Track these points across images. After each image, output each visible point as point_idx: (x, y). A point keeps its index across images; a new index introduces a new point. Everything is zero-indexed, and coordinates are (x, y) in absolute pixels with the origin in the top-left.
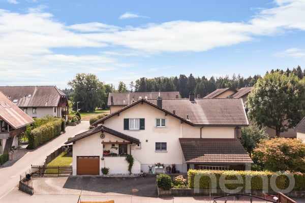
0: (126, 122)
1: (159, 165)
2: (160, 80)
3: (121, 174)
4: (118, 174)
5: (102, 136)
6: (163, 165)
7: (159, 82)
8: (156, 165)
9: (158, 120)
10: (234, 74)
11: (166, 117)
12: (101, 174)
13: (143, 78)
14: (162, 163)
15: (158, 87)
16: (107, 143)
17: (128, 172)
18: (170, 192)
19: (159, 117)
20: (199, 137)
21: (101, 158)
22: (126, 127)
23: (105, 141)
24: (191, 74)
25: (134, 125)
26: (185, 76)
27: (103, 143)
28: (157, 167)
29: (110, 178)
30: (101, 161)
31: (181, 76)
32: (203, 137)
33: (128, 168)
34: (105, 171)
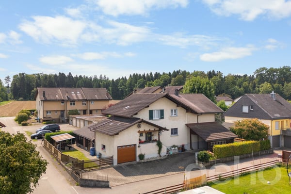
0: (151, 113)
1: (174, 146)
2: (39, 76)
3: (154, 158)
4: (152, 158)
5: (139, 126)
6: (177, 146)
7: (39, 78)
8: (172, 147)
9: (172, 111)
10: (101, 75)
11: (178, 108)
12: (138, 160)
13: (23, 74)
14: (176, 145)
15: (39, 83)
16: (143, 132)
17: (158, 155)
18: (209, 164)
19: (172, 109)
20: (196, 122)
21: (137, 145)
22: (151, 117)
23: (141, 130)
24: (70, 73)
25: (156, 115)
26: (64, 75)
27: (139, 132)
28: (173, 148)
29: (147, 162)
30: (137, 148)
31: (59, 73)
32: (199, 122)
33: (158, 152)
34: (142, 157)
